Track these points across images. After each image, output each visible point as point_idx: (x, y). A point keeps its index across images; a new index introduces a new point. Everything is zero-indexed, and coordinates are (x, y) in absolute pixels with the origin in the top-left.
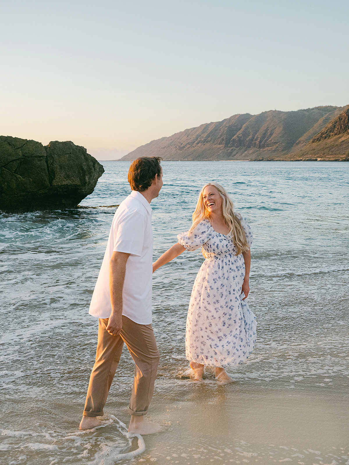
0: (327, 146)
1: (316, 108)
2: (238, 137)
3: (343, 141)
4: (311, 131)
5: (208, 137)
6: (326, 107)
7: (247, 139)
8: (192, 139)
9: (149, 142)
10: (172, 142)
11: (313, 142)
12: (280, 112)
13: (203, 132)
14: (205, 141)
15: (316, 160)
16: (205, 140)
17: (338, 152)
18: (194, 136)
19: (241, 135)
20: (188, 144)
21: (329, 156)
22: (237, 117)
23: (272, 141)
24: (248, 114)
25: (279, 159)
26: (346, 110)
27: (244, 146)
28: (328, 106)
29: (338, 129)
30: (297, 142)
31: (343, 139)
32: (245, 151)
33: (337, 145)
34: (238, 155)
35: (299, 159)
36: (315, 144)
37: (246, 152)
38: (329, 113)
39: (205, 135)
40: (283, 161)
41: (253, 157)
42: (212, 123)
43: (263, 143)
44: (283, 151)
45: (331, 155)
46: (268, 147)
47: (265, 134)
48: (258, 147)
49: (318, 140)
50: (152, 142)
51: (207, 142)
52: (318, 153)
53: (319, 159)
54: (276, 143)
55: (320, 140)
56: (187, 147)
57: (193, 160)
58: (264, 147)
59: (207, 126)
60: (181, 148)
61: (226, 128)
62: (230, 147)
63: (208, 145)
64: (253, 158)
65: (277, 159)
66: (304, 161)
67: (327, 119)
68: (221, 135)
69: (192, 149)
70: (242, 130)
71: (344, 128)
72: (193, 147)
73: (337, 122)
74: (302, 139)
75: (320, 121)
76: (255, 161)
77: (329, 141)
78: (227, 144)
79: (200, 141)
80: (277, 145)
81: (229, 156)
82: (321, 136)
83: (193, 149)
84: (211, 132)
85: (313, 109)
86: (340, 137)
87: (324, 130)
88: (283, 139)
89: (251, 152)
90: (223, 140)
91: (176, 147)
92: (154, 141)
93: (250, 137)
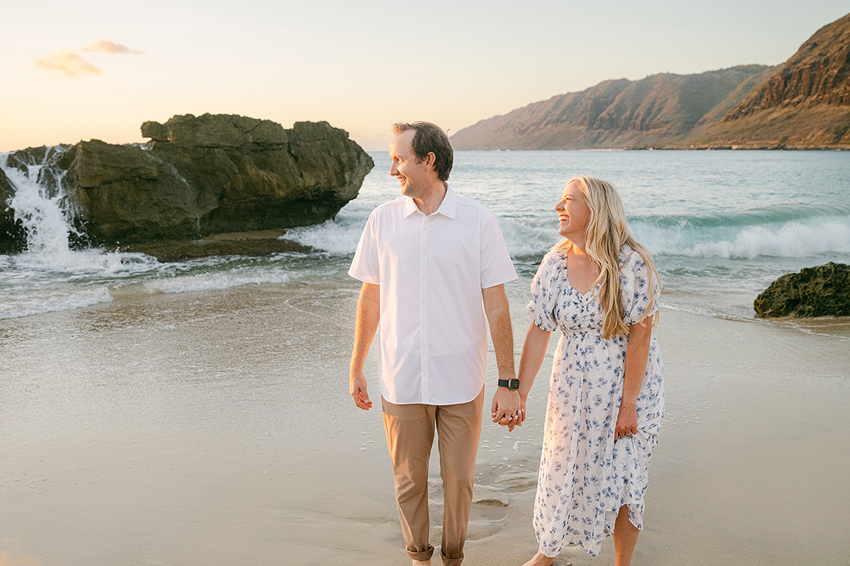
0: (749, 126)
1: (733, 68)
2: (608, 113)
3: (775, 119)
4: (723, 104)
5: (563, 113)
6: (749, 66)
7: (623, 117)
8: (538, 118)
9: (474, 123)
10: (509, 122)
11: (726, 120)
12: (675, 76)
13: (555, 108)
14: (559, 121)
15: (730, 148)
16: (558, 119)
17: (766, 136)
18: (542, 114)
19: (613, 111)
20: (533, 125)
21: (751, 142)
22: (608, 84)
23: (662, 120)
24: (624, 80)
25: (671, 147)
26: (780, 70)
27: (618, 127)
28: (753, 65)
29: (767, 99)
30: (701, 120)
31: (775, 115)
32: (620, 134)
33: (765, 125)
34: (608, 141)
35: (703, 147)
36: (729, 124)
37: (619, 137)
38: (754, 75)
39: (558, 112)
40: (676, 149)
41: (632, 143)
42: (569, 94)
43: (646, 122)
44: (677, 134)
45: (755, 140)
46: (655, 128)
47: (650, 110)
48: (639, 128)
49: (735, 117)
50: (479, 123)
51: (561, 122)
52: (733, 138)
53: (735, 147)
54: (666, 122)
55: (737, 117)
56: (530, 130)
57: (540, 149)
58: (648, 129)
59: (561, 98)
60: (522, 132)
61: (591, 101)
62: (596, 129)
63: (561, 127)
64: (631, 146)
65: (667, 147)
66: (711, 149)
67: (750, 85)
68: (582, 113)
69: (537, 133)
70: (614, 103)
71: (778, 99)
72: (540, 129)
73: (766, 89)
74: (708, 116)
75: (739, 88)
76: (633, 149)
77: (752, 119)
78: (591, 125)
79: (550, 121)
80: (669, 126)
81: (594, 143)
82: (740, 112)
83: (539, 132)
84: (568, 107)
85: (728, 70)
86: (770, 113)
87: (744, 101)
88: (679, 116)
89: (627, 136)
90: (585, 118)
91: (514, 130)
92: (483, 121)
93: (627, 114)
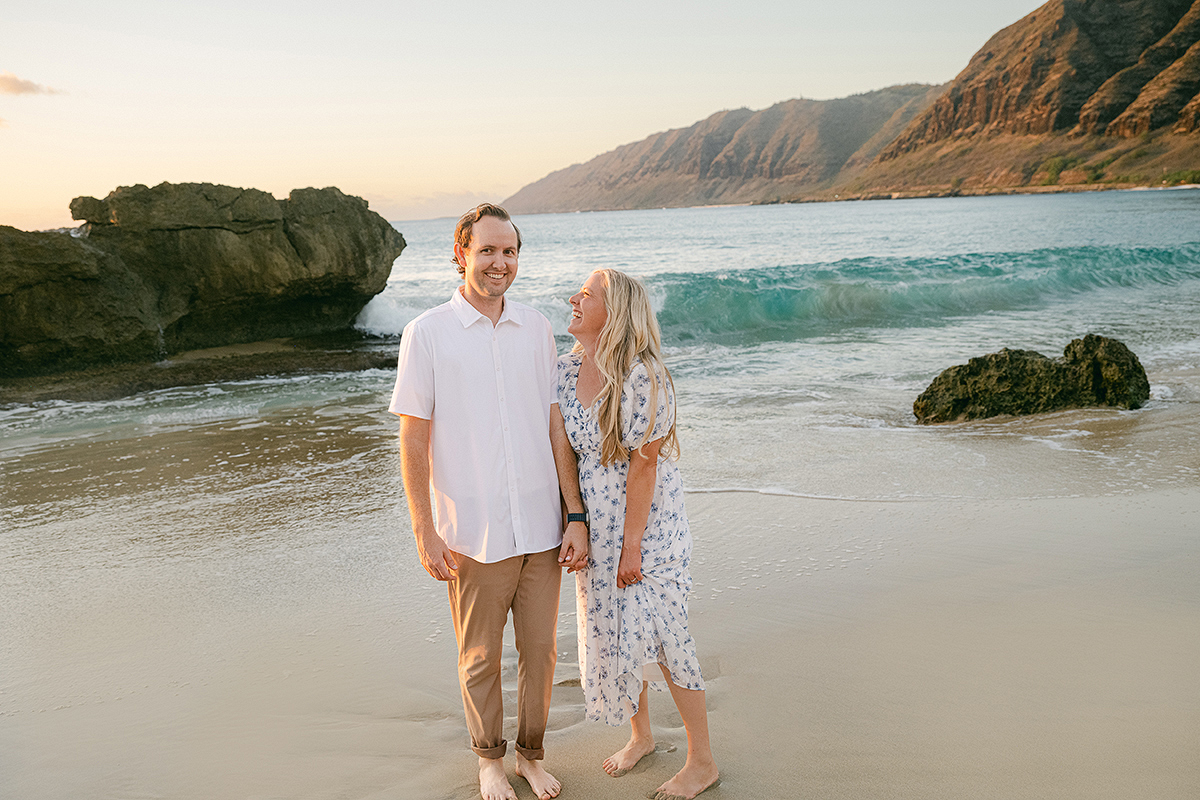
0: (912, 167)
1: (886, 90)
2: (725, 156)
3: (945, 156)
4: (876, 139)
5: (663, 159)
6: (908, 87)
7: (746, 160)
8: (632, 165)
9: (544, 175)
10: (592, 173)
11: (882, 160)
12: (810, 102)
13: (654, 151)
14: (659, 169)
15: (889, 197)
16: (658, 166)
17: (935, 178)
18: (637, 159)
19: (732, 153)
20: (625, 175)
21: (916, 188)
22: (722, 116)
23: (797, 162)
24: (744, 110)
25: (812, 199)
26: (948, 90)
27: (740, 174)
28: (912, 85)
29: (933, 130)
30: (849, 161)
31: (945, 151)
32: (742, 185)
33: (932, 164)
34: (727, 193)
35: (854, 196)
36: (886, 165)
37: (743, 188)
38: (914, 98)
39: (659, 156)
40: (820, 201)
41: (759, 196)
42: (671, 131)
43: (777, 167)
44: (819, 181)
45: (920, 184)
46: (789, 174)
47: (780, 149)
48: (768, 174)
49: (893, 155)
50: (550, 175)
51: (663, 170)
52: (892, 183)
53: (895, 195)
54: (804, 166)
55: (896, 156)
56: (621, 183)
57: (636, 208)
58: (780, 174)
59: (661, 137)
60: (610, 186)
61: (701, 140)
62: (711, 178)
63: (664, 177)
64: (759, 200)
65: (807, 199)
66: (865, 199)
67: (909, 112)
68: (691, 156)
69: (632, 187)
70: (733, 141)
71: (947, 128)
72: (635, 181)
73: (931, 116)
74: (857, 154)
75: (896, 117)
76: (762, 203)
77: (915, 157)
78: (704, 172)
79: (648, 169)
80: (807, 170)
81: (709, 197)
82: (899, 148)
83: (634, 185)
84: (671, 149)
85: (880, 92)
86: (938, 148)
87: (904, 134)
88: (819, 156)
89: (753, 185)
90: (695, 164)
91: (600, 183)
92: (555, 172)
93: (751, 155)
